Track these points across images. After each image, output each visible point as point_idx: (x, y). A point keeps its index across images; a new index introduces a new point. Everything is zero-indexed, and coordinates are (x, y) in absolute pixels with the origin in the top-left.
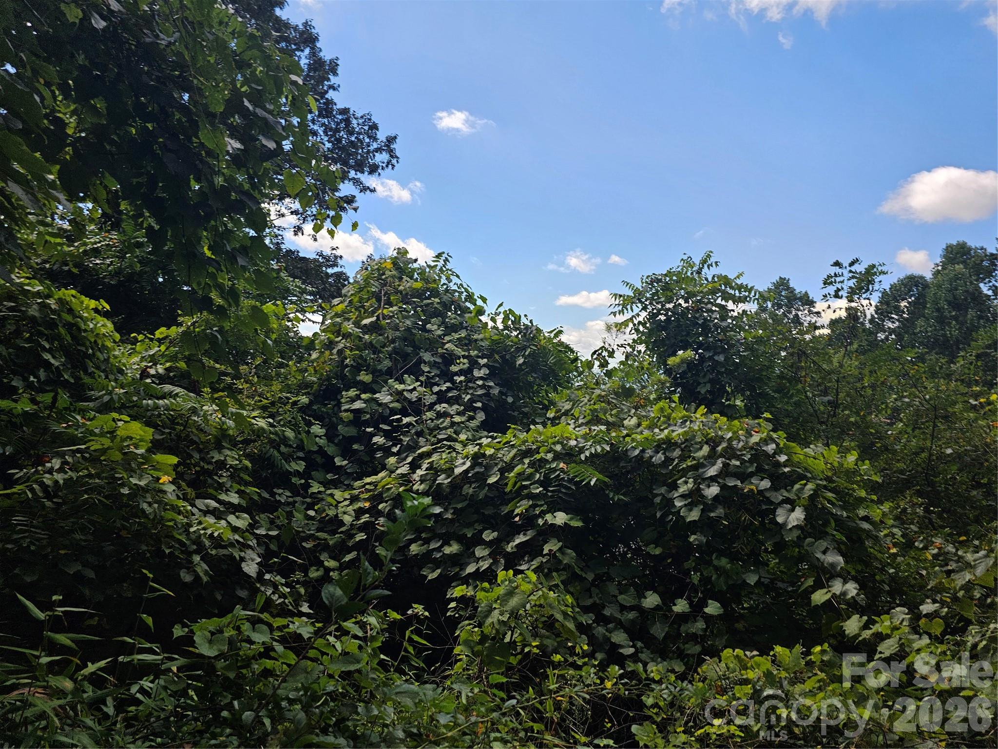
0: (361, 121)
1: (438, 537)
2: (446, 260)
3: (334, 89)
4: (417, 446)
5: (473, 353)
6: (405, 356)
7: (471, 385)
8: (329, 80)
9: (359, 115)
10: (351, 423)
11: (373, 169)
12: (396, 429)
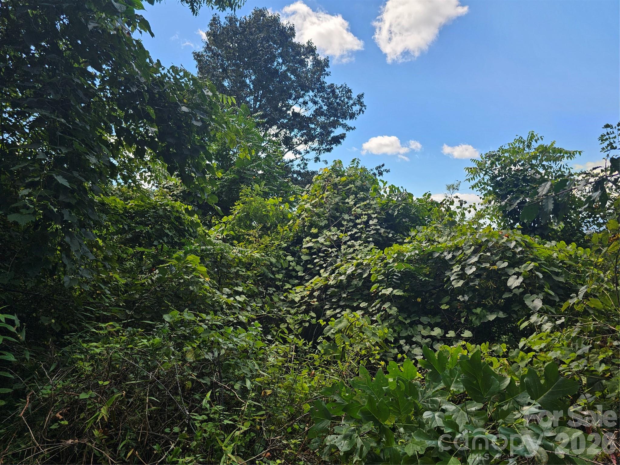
0: (341, 89)
1: (339, 307)
2: (358, 163)
3: (328, 75)
4: (336, 262)
5: (370, 212)
6: (336, 218)
7: (368, 229)
8: (325, 71)
9: (339, 86)
10: (307, 254)
11: (352, 116)
12: (327, 256)
